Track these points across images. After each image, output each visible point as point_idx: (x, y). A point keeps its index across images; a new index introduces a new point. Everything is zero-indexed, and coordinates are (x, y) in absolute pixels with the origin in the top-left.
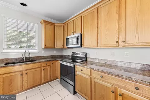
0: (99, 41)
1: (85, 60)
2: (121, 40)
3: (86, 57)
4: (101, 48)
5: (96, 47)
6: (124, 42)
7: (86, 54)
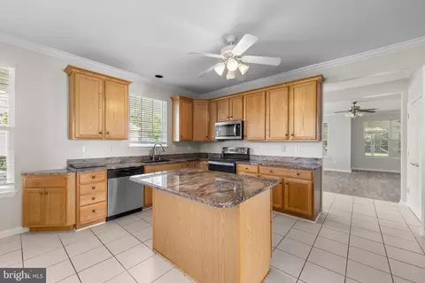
0: (267, 133)
1: (246, 157)
2: (291, 133)
3: (248, 154)
4: (270, 141)
5: (263, 141)
6: (293, 135)
7: (249, 149)
